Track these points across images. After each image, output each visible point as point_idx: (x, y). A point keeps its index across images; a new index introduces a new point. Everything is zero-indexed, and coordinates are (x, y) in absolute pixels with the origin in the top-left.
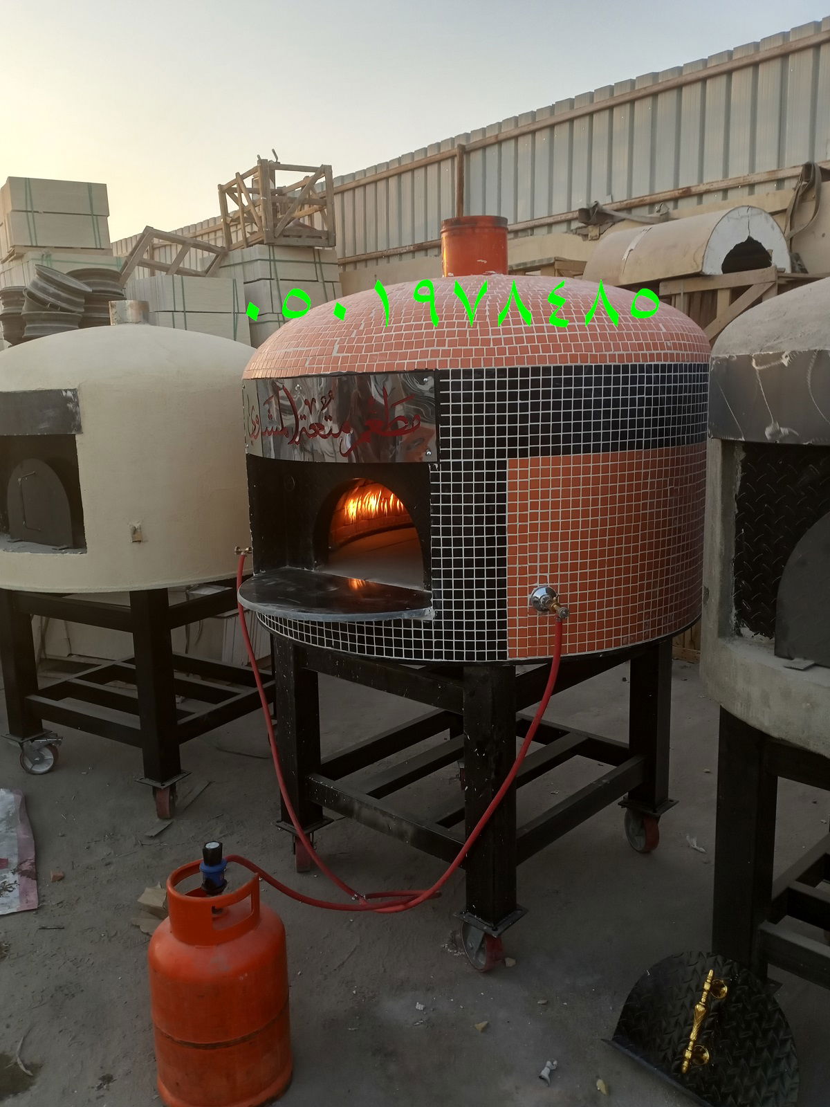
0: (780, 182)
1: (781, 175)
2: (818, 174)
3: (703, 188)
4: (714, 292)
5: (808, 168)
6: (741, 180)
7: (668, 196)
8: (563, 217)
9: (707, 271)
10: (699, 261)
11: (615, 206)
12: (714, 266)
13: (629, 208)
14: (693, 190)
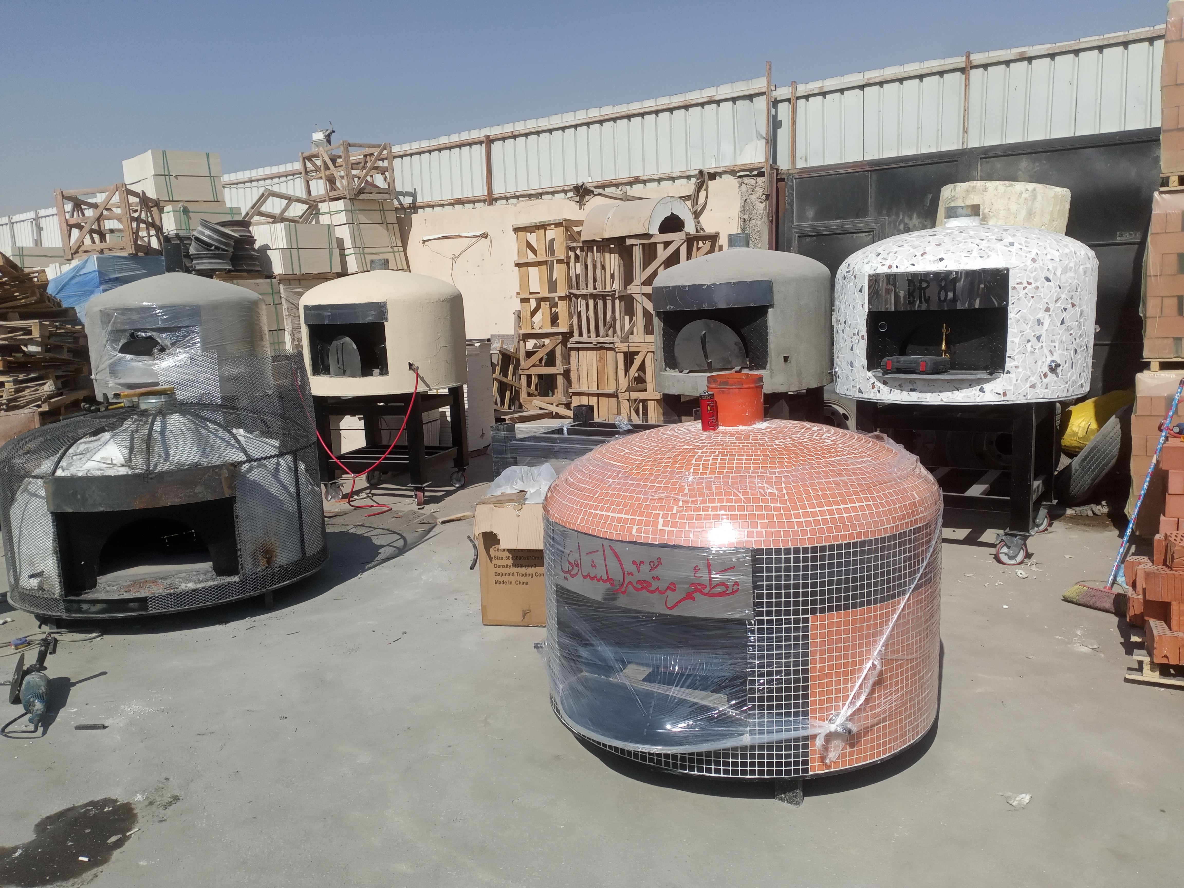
0: (688, 177)
1: (688, 174)
2: (706, 177)
3: (645, 178)
4: (655, 244)
5: (701, 172)
6: (667, 175)
7: (626, 180)
8: (562, 188)
9: (651, 233)
10: (647, 228)
11: (595, 184)
12: (654, 230)
13: (603, 186)
14: (641, 178)
